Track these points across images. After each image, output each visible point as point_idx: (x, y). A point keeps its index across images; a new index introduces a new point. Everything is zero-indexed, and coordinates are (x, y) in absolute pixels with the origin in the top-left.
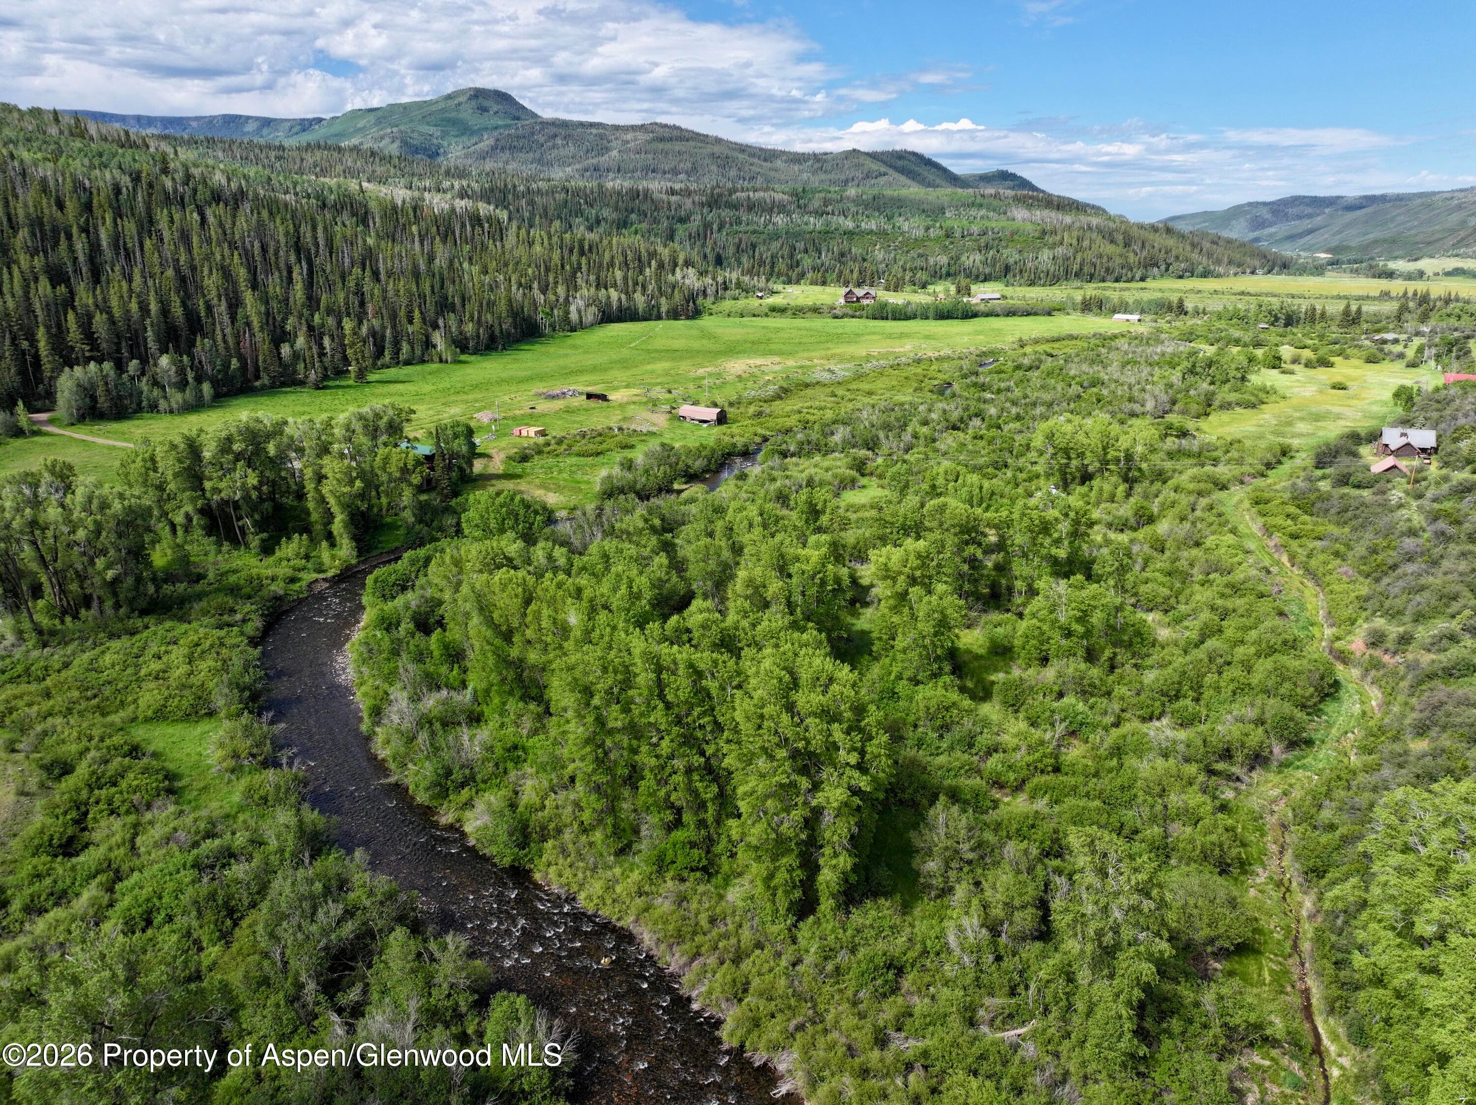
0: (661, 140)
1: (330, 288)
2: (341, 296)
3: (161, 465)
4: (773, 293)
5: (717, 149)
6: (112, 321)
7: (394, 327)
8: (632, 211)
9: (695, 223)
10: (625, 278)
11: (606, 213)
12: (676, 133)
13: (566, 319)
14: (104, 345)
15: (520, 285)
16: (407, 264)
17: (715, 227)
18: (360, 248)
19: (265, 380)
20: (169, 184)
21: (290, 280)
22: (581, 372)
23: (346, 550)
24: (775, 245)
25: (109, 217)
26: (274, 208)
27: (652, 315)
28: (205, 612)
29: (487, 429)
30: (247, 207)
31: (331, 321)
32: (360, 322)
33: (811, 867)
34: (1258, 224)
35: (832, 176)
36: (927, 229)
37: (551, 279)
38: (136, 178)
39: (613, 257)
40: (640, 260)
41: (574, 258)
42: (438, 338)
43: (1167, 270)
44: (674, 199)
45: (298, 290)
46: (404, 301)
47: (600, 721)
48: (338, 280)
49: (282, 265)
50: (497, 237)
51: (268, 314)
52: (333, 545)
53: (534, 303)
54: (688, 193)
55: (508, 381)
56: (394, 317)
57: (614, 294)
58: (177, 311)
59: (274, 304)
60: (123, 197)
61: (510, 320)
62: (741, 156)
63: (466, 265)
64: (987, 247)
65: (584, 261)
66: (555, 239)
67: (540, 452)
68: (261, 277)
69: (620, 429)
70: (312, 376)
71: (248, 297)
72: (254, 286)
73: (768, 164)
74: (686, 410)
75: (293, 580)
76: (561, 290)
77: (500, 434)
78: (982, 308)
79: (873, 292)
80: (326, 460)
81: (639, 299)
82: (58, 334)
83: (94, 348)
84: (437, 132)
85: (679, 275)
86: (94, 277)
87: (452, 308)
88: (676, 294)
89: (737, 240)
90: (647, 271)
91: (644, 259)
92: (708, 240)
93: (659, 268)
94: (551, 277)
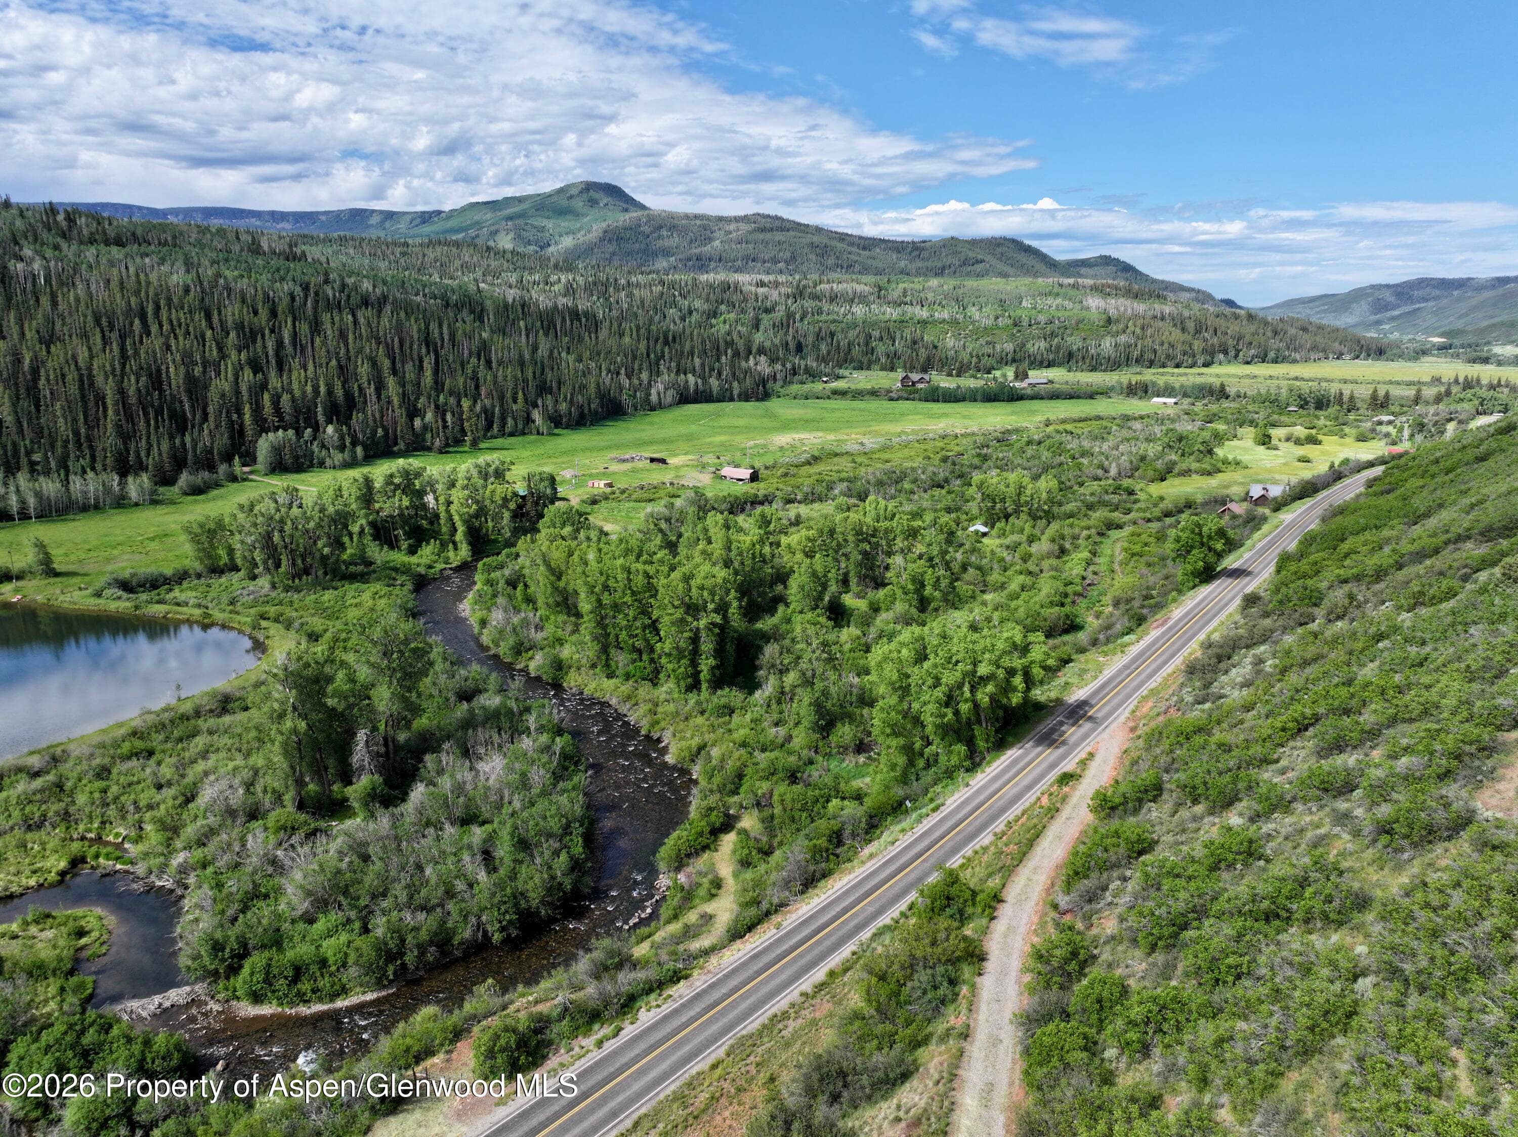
0: (763, 230)
1: (452, 372)
2: (461, 381)
3: (345, 494)
4: (838, 377)
5: (816, 239)
6: (293, 400)
7: (502, 405)
8: (722, 302)
9: (779, 314)
10: (703, 366)
11: (697, 304)
12: (778, 223)
13: (647, 400)
14: (287, 418)
15: (609, 371)
16: (514, 354)
17: (798, 317)
18: (476, 341)
19: (402, 446)
20: (330, 293)
21: (421, 368)
22: (651, 443)
23: (464, 552)
24: (853, 333)
26: (409, 309)
27: (725, 397)
28: (378, 579)
29: (569, 482)
30: (388, 308)
31: (452, 401)
32: (475, 402)
34: (1380, 306)
35: (929, 264)
36: (997, 318)
37: (636, 367)
38: (306, 288)
39: (693, 348)
40: (718, 350)
41: (659, 347)
42: (536, 415)
43: (1236, 356)
44: (761, 291)
45: (428, 376)
46: (511, 385)
47: (599, 601)
48: (459, 367)
49: (415, 356)
50: (593, 329)
51: (404, 394)
52: (456, 549)
53: (621, 388)
54: (777, 284)
55: (590, 449)
56: (502, 397)
57: (691, 379)
58: (339, 392)
59: (409, 387)
60: (297, 304)
61: (598, 401)
62: (839, 245)
63: (564, 354)
64: (1053, 335)
65: (666, 350)
66: (643, 331)
67: (606, 498)
68: (398, 365)
69: (672, 484)
70: (437, 443)
71: (391, 383)
72: (394, 372)
73: (867, 253)
74: (727, 471)
75: (430, 567)
76: (645, 376)
77: (578, 486)
78: (1029, 391)
79: (927, 377)
80: (453, 491)
81: (714, 383)
82: (257, 409)
83: (281, 419)
84: (549, 224)
85: (751, 362)
86: (280, 369)
87: (550, 391)
88: (748, 379)
89: (817, 329)
90: (724, 358)
91: (722, 348)
92: (791, 329)
93: (734, 356)
94: (637, 364)
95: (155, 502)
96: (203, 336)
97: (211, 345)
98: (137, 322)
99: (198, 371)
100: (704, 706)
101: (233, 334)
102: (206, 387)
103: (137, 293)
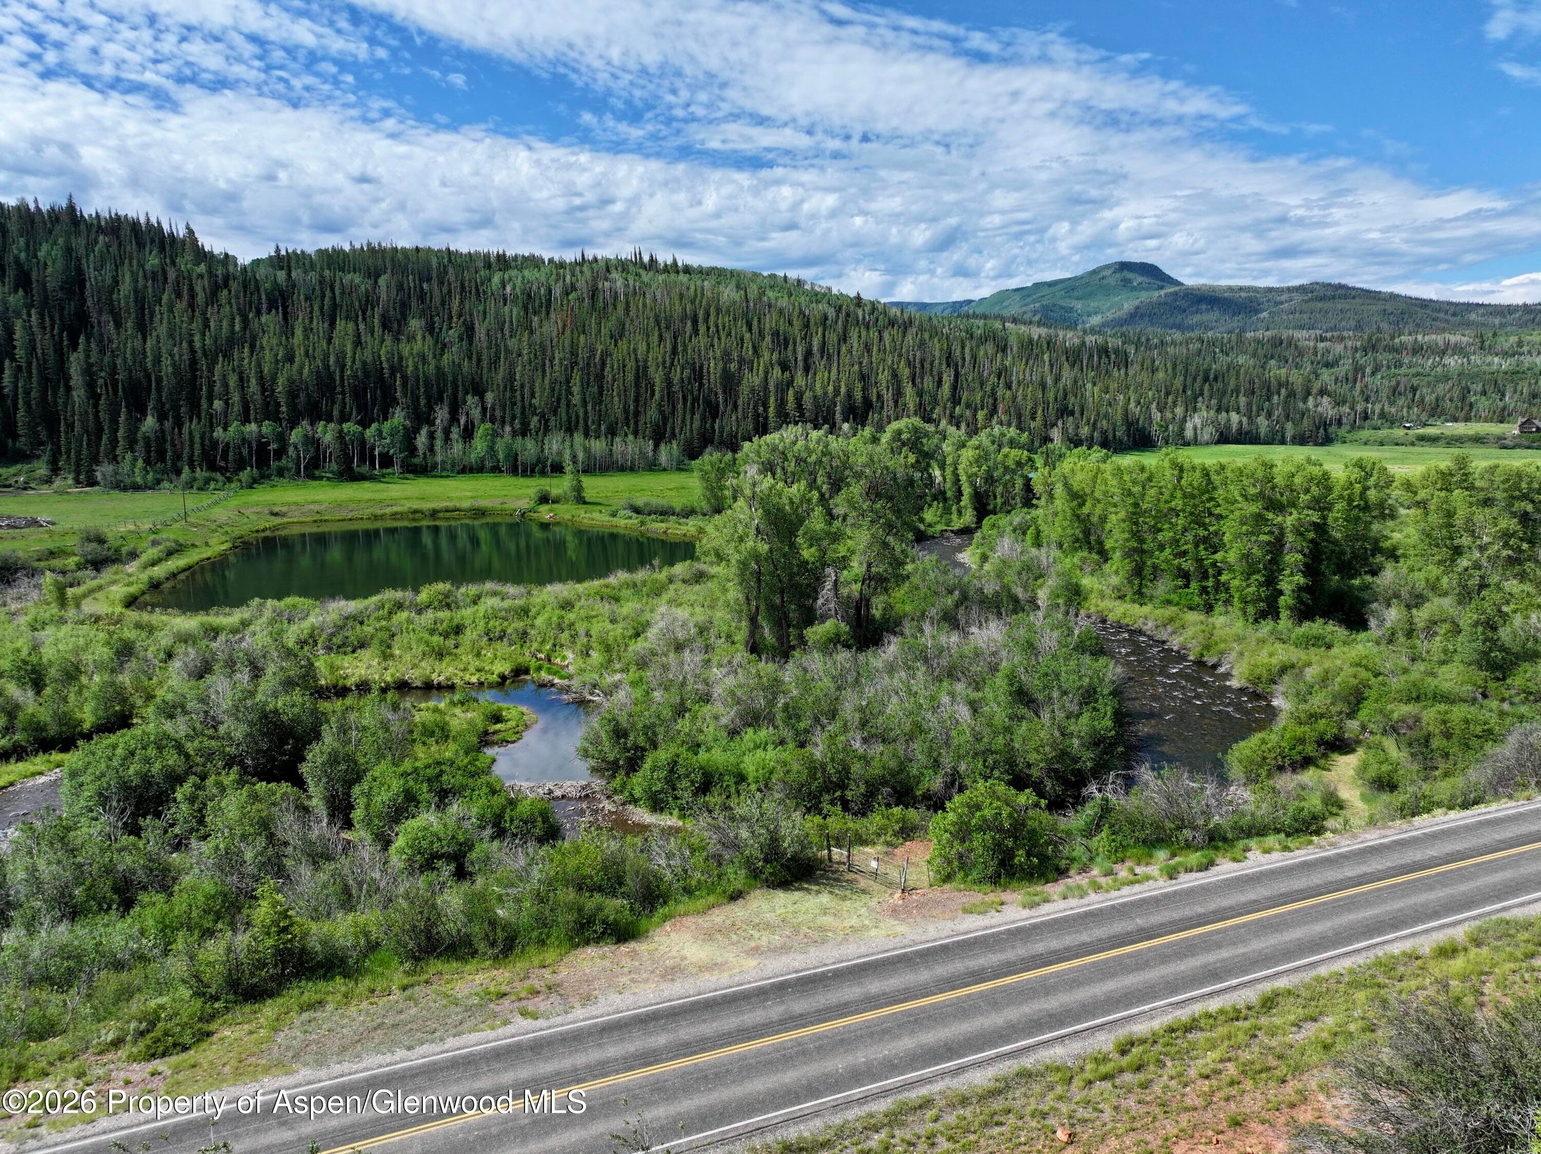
0: (1322, 299)
1: (971, 390)
2: (978, 396)
4: (1426, 425)
5: (1390, 305)
6: (815, 398)
8: (1272, 357)
9: (1344, 368)
10: (1249, 405)
12: (1341, 291)
13: (1180, 434)
14: (808, 414)
15: (1138, 404)
16: (1036, 378)
17: (1368, 370)
20: (860, 314)
21: (940, 382)
23: (968, 516)
24: (1441, 389)
25: (820, 330)
26: (934, 332)
27: (1275, 439)
30: (913, 330)
31: (968, 413)
33: (1271, 581)
37: (1170, 401)
38: (838, 310)
39: (1238, 386)
40: (1269, 390)
41: (1197, 385)
42: (1056, 434)
44: (1321, 345)
45: (946, 388)
46: (1030, 404)
48: (977, 385)
49: (935, 372)
50: (1122, 365)
51: (920, 403)
52: (960, 513)
53: (1150, 418)
54: (1342, 339)
56: (1020, 414)
57: (1234, 417)
58: (858, 395)
59: (926, 398)
60: (829, 321)
61: (1124, 429)
63: (1089, 386)
65: (1207, 387)
66: (1179, 368)
68: (918, 377)
71: (909, 390)
72: (913, 383)
75: (932, 526)
76: (1179, 411)
80: (963, 451)
81: (1262, 422)
82: (781, 404)
83: (802, 415)
84: (1079, 305)
85: (1311, 402)
86: (807, 369)
87: (1072, 413)
88: (1305, 421)
89: (1393, 383)
90: (1275, 398)
91: (1274, 388)
92: (1358, 384)
93: (1289, 396)
94: (1170, 399)
95: (679, 470)
96: (742, 339)
97: (748, 345)
98: (689, 324)
99: (733, 367)
101: (768, 339)
102: (739, 383)
103: (693, 302)
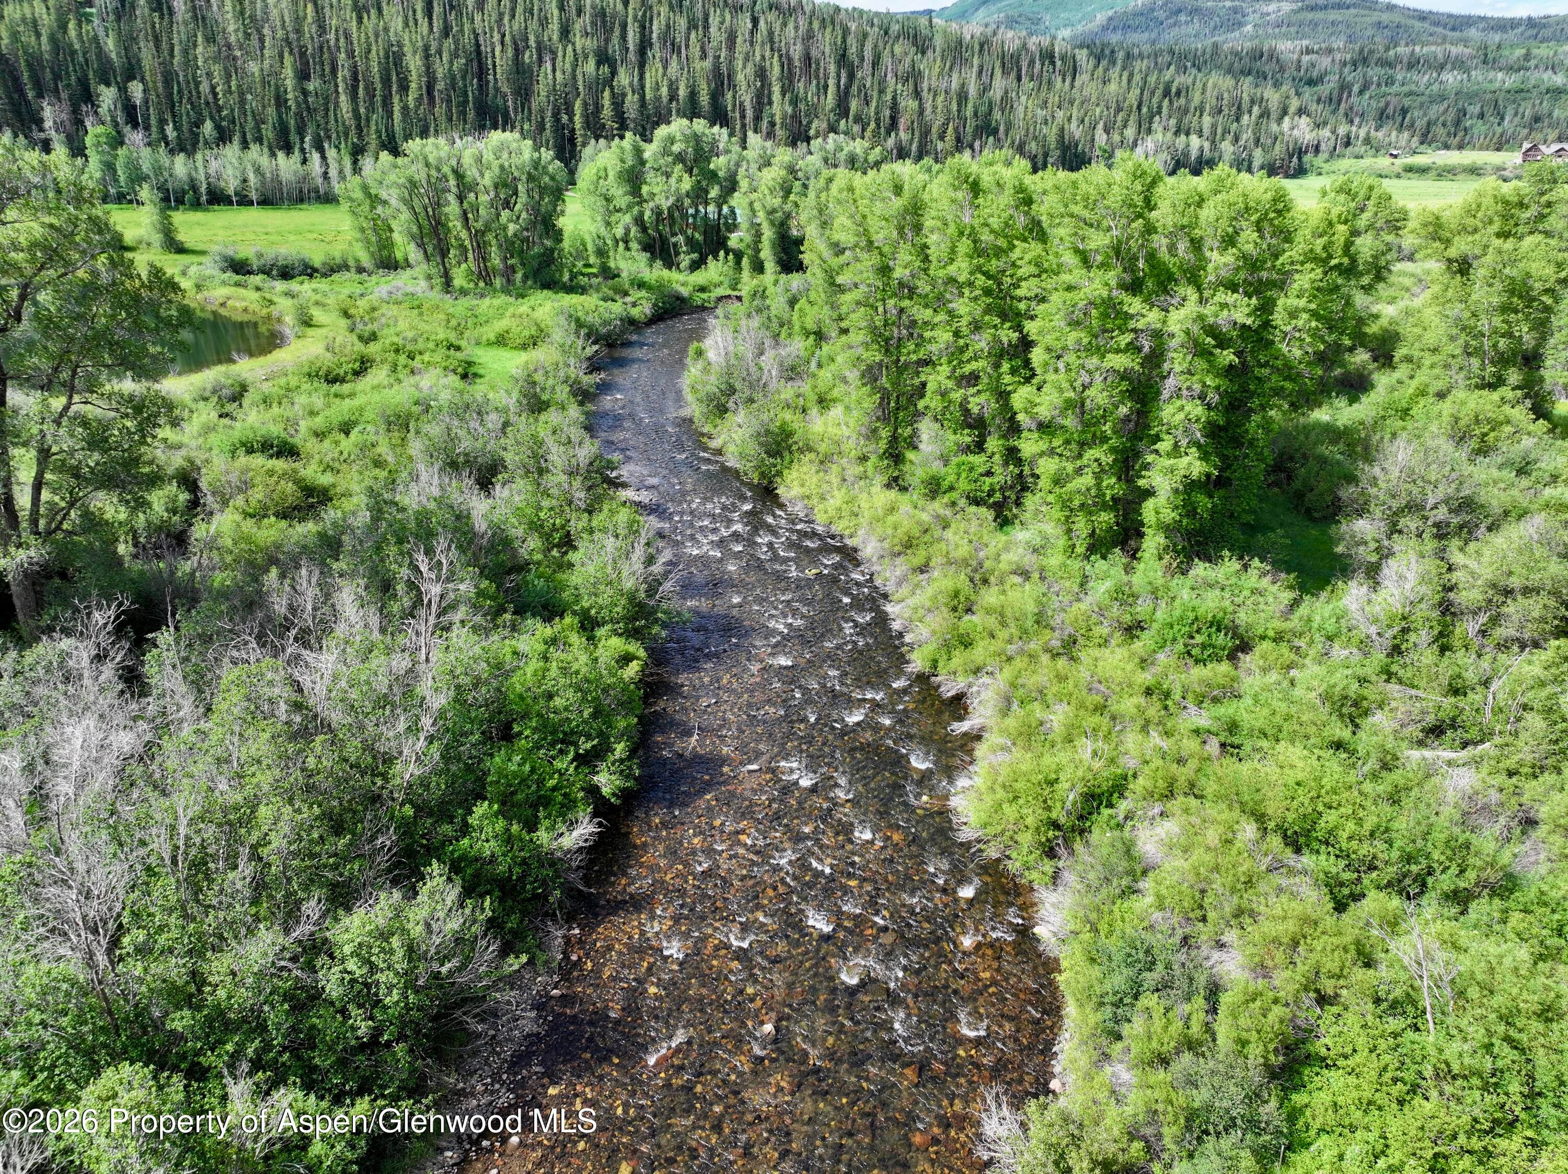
4: (1416, 153)
6: (642, 103)
7: (924, 143)
10: (1214, 127)
14: (632, 125)
15: (1082, 123)
17: (1356, 88)
23: (769, 274)
24: (1435, 111)
33: (1127, 465)
37: (1120, 120)
40: (1239, 108)
41: (1155, 100)
45: (831, 99)
46: (940, 119)
53: (1094, 143)
56: (926, 135)
57: (1195, 141)
61: (1058, 152)
65: (1166, 103)
66: (1137, 80)
76: (1130, 132)
81: (1227, 147)
82: (593, 110)
85: (1286, 123)
87: (994, 133)
88: (1277, 147)
89: (1382, 104)
90: (1245, 119)
91: (1245, 106)
92: (1343, 105)
93: (1261, 116)
94: (1120, 118)
99: (528, 57)
100: (1142, 608)
101: (587, 19)
